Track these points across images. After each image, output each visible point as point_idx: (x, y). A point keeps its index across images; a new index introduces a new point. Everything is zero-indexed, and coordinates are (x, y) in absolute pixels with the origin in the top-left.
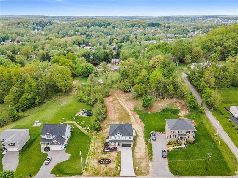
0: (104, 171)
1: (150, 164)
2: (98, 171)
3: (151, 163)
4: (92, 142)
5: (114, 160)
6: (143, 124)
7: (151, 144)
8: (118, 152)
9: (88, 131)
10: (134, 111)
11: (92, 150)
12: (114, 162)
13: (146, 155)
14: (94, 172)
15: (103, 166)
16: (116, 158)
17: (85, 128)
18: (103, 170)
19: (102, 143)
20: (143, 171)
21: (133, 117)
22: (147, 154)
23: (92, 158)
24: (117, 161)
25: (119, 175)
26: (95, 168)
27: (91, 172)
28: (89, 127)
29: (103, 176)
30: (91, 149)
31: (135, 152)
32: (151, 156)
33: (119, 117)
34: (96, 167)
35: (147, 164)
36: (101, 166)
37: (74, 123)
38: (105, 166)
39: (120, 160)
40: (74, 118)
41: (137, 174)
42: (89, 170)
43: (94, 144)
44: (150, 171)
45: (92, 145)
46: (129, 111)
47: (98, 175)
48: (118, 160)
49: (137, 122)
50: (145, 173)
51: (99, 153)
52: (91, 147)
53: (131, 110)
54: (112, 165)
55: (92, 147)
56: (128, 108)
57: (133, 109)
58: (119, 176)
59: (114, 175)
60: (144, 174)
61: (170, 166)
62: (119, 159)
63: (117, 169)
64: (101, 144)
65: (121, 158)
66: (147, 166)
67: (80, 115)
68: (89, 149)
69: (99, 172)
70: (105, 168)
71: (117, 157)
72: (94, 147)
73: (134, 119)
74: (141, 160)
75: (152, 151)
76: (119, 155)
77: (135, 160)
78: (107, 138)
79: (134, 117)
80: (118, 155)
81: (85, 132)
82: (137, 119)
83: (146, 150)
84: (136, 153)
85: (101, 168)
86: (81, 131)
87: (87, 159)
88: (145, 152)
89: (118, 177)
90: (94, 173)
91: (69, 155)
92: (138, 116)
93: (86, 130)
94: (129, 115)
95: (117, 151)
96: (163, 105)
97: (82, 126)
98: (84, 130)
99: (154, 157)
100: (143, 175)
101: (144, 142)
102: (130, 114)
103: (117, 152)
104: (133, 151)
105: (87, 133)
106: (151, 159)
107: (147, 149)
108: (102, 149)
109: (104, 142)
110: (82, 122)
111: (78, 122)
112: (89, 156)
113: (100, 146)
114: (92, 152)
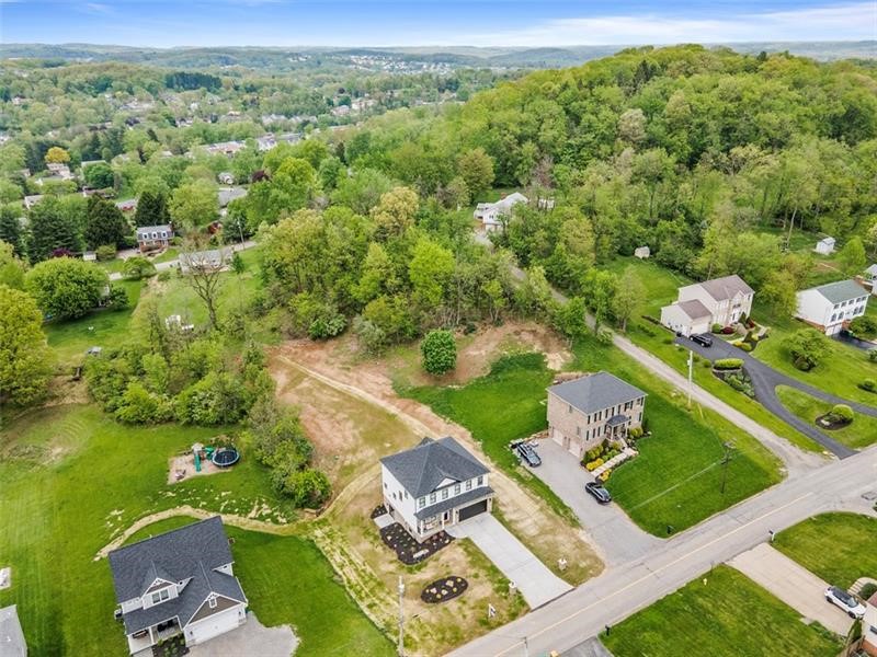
0: (468, 618)
1: (582, 535)
2: (450, 628)
3: (581, 531)
4: (328, 552)
5: (473, 571)
6: (463, 429)
7: (537, 481)
8: (460, 541)
9: (276, 522)
10: (401, 396)
11: (354, 577)
12: (476, 576)
13: (550, 518)
14: (440, 636)
15: (453, 604)
16: (473, 564)
17: (252, 514)
18: (464, 617)
19: (371, 539)
20: (581, 565)
21: (411, 419)
22: (551, 512)
23: (382, 600)
24: (482, 573)
25: (525, 608)
26: (432, 626)
27: (433, 644)
28: (264, 506)
29: (481, 634)
30: (349, 574)
31: (511, 521)
32: (566, 512)
33: (360, 432)
34: (434, 620)
35: (573, 540)
36: (446, 609)
37: (187, 510)
38: (460, 604)
39: (489, 565)
40: (170, 494)
41: (574, 582)
42: (417, 640)
43: (343, 553)
44: (601, 555)
45: (339, 561)
46: (383, 404)
47: (463, 638)
48: (484, 568)
49: (439, 430)
50: (590, 567)
51: (391, 573)
52: (338, 570)
53: (385, 396)
54: (480, 590)
55: (342, 567)
56: (369, 392)
57: (389, 390)
58: (529, 610)
59: (514, 616)
60: (591, 572)
61: (637, 518)
62: (483, 562)
63: (503, 594)
64: (372, 543)
65: (487, 559)
66: (580, 545)
67: (187, 477)
68: (336, 578)
69: (455, 630)
70: (465, 608)
71: (469, 559)
72: (351, 562)
73: (416, 422)
74: (549, 538)
75: (557, 499)
76: (470, 549)
77: (532, 544)
78: (373, 516)
79: (413, 414)
80: (469, 554)
81: (267, 527)
82: (430, 419)
83: (537, 502)
84: (516, 522)
85: (453, 617)
86: (245, 528)
87: (367, 612)
88: (541, 510)
89: (529, 614)
90: (443, 639)
91: (286, 629)
92: (425, 410)
93: (261, 518)
94: (392, 417)
95: (456, 542)
96: (483, 352)
97: (232, 512)
98: (255, 522)
99: (577, 511)
100: (592, 576)
101: (514, 483)
102: (392, 409)
103: (459, 545)
104: (502, 521)
105: (277, 527)
106: (575, 523)
107: (539, 498)
108: (395, 558)
109: (377, 533)
110: (220, 497)
111: (205, 503)
112: (361, 599)
113: (373, 553)
114: (365, 583)
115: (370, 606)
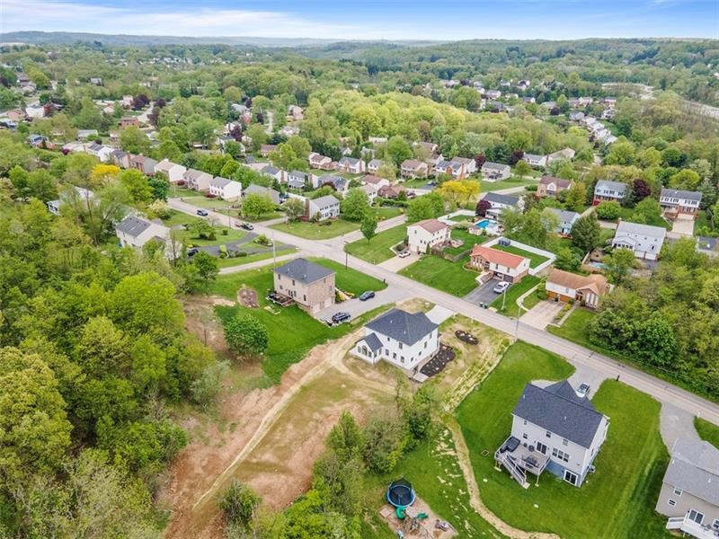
0: (478, 328)
3: (397, 303)
4: (461, 398)
7: (362, 316)
9: (450, 436)
10: (277, 383)
11: (473, 380)
12: (451, 329)
15: (474, 333)
16: (444, 330)
17: (452, 453)
19: (440, 379)
23: (485, 360)
24: (447, 327)
26: (491, 337)
27: (500, 335)
28: (438, 449)
29: (484, 324)
30: (472, 383)
32: (386, 306)
34: (488, 337)
36: (478, 335)
37: (475, 502)
38: (472, 331)
39: (441, 326)
41: (433, 305)
42: (502, 339)
43: (459, 389)
44: (411, 298)
45: (465, 390)
47: (490, 328)
48: (444, 327)
51: (465, 361)
52: (471, 390)
54: (459, 326)
55: (468, 388)
57: (272, 390)
59: (466, 317)
63: (456, 320)
64: (444, 377)
66: (407, 303)
68: (477, 389)
69: (487, 331)
72: (463, 383)
79: (301, 375)
81: (458, 438)
82: (306, 364)
86: (467, 452)
87: (495, 365)
93: (452, 446)
94: (304, 388)
97: (458, 466)
98: (457, 448)
102: (295, 388)
105: (453, 433)
108: (453, 362)
109: (434, 377)
110: (447, 482)
111: (460, 491)
112: (486, 372)
113: (451, 374)
114: (475, 373)
115: (490, 365)
